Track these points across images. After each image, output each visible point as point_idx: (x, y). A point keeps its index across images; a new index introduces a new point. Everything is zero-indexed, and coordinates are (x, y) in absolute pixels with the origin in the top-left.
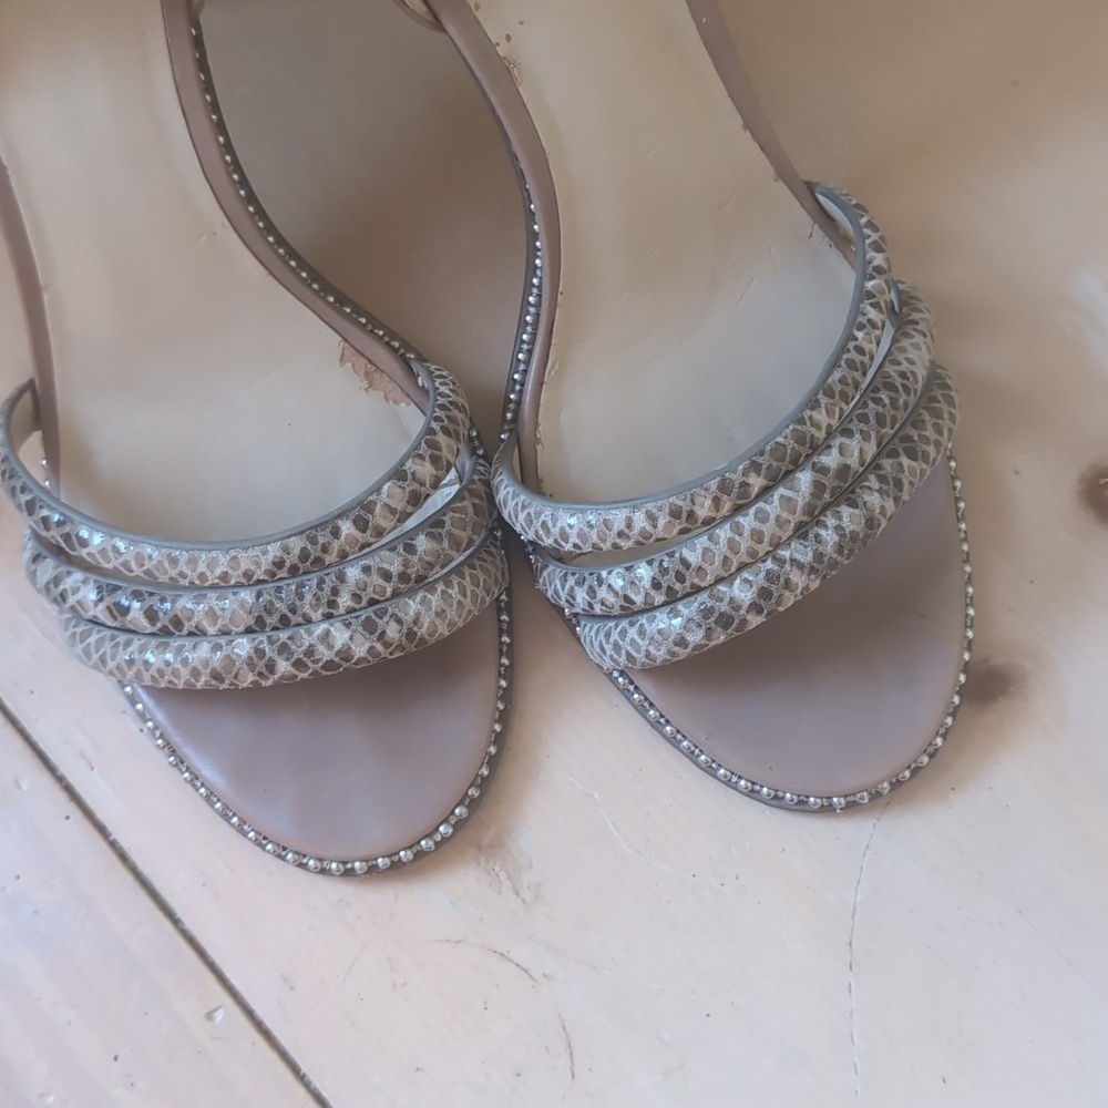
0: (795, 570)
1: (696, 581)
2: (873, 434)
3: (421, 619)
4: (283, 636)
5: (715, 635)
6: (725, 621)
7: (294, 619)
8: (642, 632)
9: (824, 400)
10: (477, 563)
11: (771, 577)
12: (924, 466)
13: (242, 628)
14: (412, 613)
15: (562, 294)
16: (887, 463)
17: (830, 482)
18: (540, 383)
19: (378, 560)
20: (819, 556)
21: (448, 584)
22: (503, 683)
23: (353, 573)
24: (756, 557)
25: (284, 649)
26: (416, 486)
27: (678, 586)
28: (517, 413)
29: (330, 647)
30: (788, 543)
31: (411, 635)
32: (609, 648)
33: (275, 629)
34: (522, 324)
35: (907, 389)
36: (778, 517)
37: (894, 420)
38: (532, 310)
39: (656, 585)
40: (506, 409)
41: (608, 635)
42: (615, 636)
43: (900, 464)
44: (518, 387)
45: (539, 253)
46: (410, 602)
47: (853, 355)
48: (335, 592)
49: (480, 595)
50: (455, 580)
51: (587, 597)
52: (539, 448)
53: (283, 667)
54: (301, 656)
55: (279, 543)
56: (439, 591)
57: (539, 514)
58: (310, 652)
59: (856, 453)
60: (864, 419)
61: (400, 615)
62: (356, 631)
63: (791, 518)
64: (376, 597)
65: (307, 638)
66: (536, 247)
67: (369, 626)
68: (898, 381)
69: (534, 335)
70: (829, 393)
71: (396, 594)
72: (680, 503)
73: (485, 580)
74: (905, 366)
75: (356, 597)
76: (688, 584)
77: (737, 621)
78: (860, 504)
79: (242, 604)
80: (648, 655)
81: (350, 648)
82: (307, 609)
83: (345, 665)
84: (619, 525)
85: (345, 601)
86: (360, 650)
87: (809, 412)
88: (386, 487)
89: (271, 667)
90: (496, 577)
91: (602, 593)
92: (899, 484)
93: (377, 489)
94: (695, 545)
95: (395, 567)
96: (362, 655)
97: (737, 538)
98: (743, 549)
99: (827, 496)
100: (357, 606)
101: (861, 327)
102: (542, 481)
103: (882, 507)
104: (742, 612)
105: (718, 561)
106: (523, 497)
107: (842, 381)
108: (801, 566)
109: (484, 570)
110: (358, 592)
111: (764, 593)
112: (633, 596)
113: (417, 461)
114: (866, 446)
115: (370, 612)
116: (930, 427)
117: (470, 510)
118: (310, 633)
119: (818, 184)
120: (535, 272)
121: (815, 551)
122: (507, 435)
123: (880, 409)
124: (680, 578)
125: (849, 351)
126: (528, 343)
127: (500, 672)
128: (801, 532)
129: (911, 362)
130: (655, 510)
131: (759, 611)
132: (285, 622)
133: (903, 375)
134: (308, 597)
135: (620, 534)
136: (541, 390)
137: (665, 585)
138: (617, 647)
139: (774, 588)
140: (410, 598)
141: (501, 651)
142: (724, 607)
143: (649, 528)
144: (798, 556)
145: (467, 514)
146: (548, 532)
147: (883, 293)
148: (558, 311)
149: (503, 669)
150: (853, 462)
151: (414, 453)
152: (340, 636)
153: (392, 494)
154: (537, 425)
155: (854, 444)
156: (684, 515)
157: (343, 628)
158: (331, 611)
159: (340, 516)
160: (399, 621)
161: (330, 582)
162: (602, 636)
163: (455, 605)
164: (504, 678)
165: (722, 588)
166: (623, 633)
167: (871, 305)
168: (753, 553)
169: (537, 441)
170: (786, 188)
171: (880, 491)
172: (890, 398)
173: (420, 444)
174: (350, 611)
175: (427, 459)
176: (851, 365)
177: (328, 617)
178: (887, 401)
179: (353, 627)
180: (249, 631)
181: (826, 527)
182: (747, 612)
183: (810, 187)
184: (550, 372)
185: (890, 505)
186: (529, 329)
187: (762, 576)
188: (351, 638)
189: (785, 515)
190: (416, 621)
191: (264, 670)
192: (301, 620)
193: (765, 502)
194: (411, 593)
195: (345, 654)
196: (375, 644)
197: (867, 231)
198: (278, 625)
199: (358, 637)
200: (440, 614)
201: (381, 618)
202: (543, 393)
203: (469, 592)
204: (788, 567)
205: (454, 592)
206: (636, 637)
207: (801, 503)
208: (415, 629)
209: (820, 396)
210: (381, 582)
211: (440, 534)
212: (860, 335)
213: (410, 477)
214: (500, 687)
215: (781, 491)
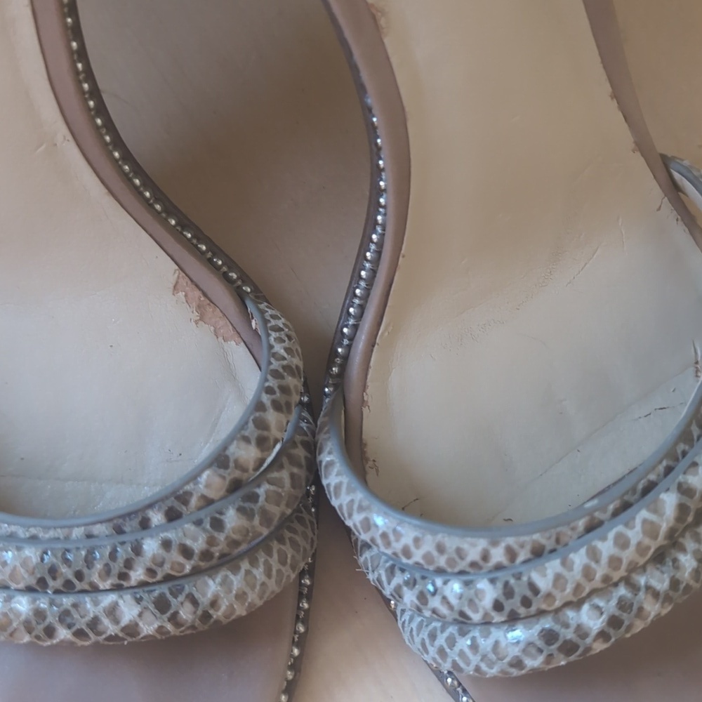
0: (650, 598)
1: (543, 605)
3: (220, 602)
4: (67, 601)
5: (555, 660)
6: (568, 648)
7: (79, 586)
8: (474, 647)
10: (287, 534)
11: (623, 605)
13: (21, 586)
14: (210, 595)
15: (403, 256)
18: (372, 344)
19: (181, 534)
20: (675, 583)
21: (254, 563)
22: (296, 652)
23: (151, 546)
24: (609, 584)
25: (64, 616)
26: (237, 474)
27: (521, 610)
28: (343, 367)
29: (116, 621)
30: (643, 568)
31: (206, 616)
32: (432, 651)
33: (57, 592)
34: (356, 277)
36: (639, 544)
38: (368, 265)
39: (498, 606)
40: (331, 363)
41: (433, 636)
42: (441, 640)
44: (346, 342)
45: (381, 210)
46: (211, 582)
48: (129, 564)
49: (286, 574)
50: (262, 557)
51: (416, 601)
52: (365, 410)
53: (63, 634)
54: (84, 627)
55: (83, 528)
56: (243, 571)
58: (94, 623)
61: (197, 595)
62: (146, 608)
63: (652, 543)
64: (173, 573)
65: (91, 607)
66: (379, 202)
67: (162, 605)
69: (368, 291)
71: (196, 572)
72: (543, 541)
73: (293, 557)
75: (151, 572)
76: (533, 608)
77: (582, 648)
79: (24, 563)
80: (477, 669)
81: (137, 625)
82: (95, 579)
83: (130, 639)
85: (137, 575)
86: (148, 628)
88: (205, 476)
89: (50, 632)
90: (305, 550)
91: (435, 602)
93: (194, 477)
94: (546, 569)
95: (198, 545)
96: (151, 633)
97: (593, 565)
98: (598, 576)
100: (150, 580)
102: (365, 445)
104: (589, 640)
105: (569, 587)
108: (656, 595)
109: (294, 544)
110: (154, 567)
111: (614, 622)
112: (469, 613)
113: (243, 444)
115: (164, 589)
117: (287, 482)
118: (96, 603)
119: (674, 158)
120: (375, 228)
121: (672, 578)
122: (331, 389)
124: (526, 602)
126: (360, 298)
127: (294, 639)
128: (659, 558)
130: (515, 547)
131: (606, 638)
132: (68, 587)
134: (99, 566)
136: (372, 351)
137: (507, 609)
138: (442, 652)
139: (625, 616)
140: (210, 576)
141: (298, 616)
142: (569, 634)
144: (655, 583)
145: (282, 487)
148: (397, 274)
149: (296, 636)
151: (239, 435)
152: (129, 611)
153: (211, 482)
154: (364, 387)
157: (133, 602)
158: (122, 582)
159: (151, 506)
160: (195, 602)
161: (123, 553)
162: (425, 634)
163: (258, 587)
164: (297, 647)
165: (570, 614)
166: (451, 642)
168: (606, 579)
169: (363, 403)
170: (642, 159)
173: (247, 423)
174: (143, 584)
175: (253, 442)
177: (117, 588)
179: (144, 603)
180: (29, 590)
181: (685, 551)
182: (595, 640)
183: (666, 161)
184: (383, 334)
186: (363, 284)
187: (614, 602)
188: (140, 615)
189: (647, 541)
190: (214, 603)
191: (42, 634)
192: (87, 587)
193: (627, 525)
194: (211, 571)
195: (132, 630)
196: (164, 625)
198: (62, 589)
199: (148, 616)
200: (241, 596)
201: (176, 597)
202: (374, 353)
203: (274, 572)
204: (642, 594)
205: (259, 573)
206: (467, 651)
207: (664, 527)
208: (211, 612)
210: (181, 559)
211: (252, 510)
213: (232, 464)
214: (292, 656)
215: (644, 514)
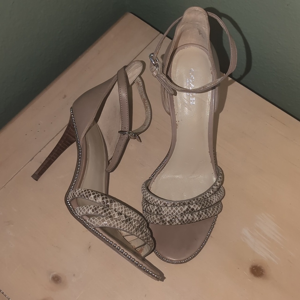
0: (177, 220)
1: (162, 213)
2: (201, 206)
5: (160, 223)
6: (163, 221)
9: (196, 200)
12: (207, 216)
16: (201, 212)
17: (190, 210)
20: (182, 220)
27: (159, 212)
30: (179, 215)
35: (210, 203)
36: (179, 210)
37: (205, 206)
43: (203, 213)
47: (204, 196)
57: (145, 192)
59: (196, 208)
60: (200, 203)
63: (181, 211)
68: (209, 201)
70: (197, 199)
72: (166, 203)
74: (212, 200)
76: (160, 213)
77: (165, 222)
78: (193, 215)
84: (156, 200)
87: (192, 200)
91: (148, 207)
92: (201, 216)
94: (165, 208)
97: (171, 210)
98: (171, 212)
99: (188, 212)
101: (208, 192)
103: (196, 218)
105: (167, 212)
106: (145, 188)
107: (200, 199)
108: (179, 220)
111: (171, 220)
112: (152, 210)
114: (198, 207)
116: (211, 211)
121: (182, 218)
123: (204, 203)
125: (204, 195)
128: (181, 215)
129: (213, 199)
130: (162, 202)
131: (169, 223)
133: (211, 201)
135: (155, 202)
137: (157, 211)
139: (173, 220)
142: (164, 219)
143: (160, 204)
144: (179, 218)
146: (145, 196)
147: (215, 189)
150: (195, 209)
155: (197, 206)
156: (166, 205)
165: (165, 216)
167: (212, 190)
168: (172, 214)
171: (197, 215)
172: (207, 203)
176: (203, 197)
178: (206, 203)
181: (186, 216)
185: (197, 219)
187: (172, 218)
197: (219, 179)
207: (184, 210)
209: (196, 199)
212: (207, 194)
215: (182, 207)
